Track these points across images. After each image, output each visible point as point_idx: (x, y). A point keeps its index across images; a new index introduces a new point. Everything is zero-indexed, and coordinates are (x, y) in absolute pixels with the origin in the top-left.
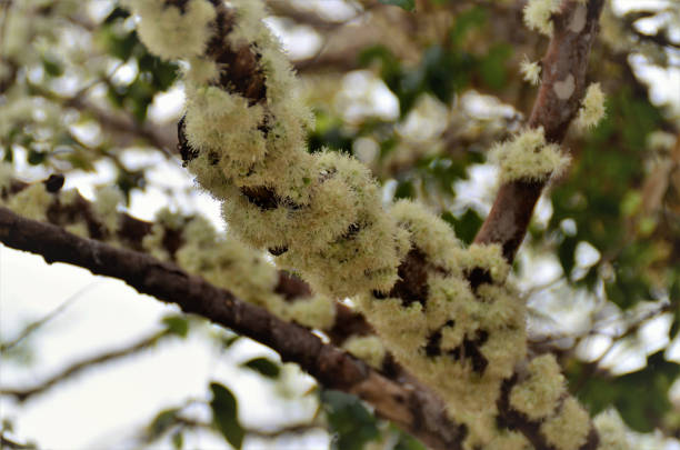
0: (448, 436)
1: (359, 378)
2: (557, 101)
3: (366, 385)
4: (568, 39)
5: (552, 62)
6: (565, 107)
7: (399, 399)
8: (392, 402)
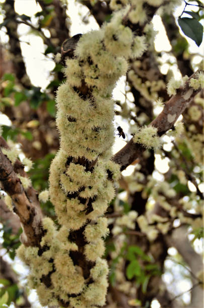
0: (37, 232)
1: (19, 192)
2: (167, 121)
3: (20, 196)
4: (181, 100)
5: (171, 106)
6: (168, 125)
7: (28, 208)
8: (25, 207)
